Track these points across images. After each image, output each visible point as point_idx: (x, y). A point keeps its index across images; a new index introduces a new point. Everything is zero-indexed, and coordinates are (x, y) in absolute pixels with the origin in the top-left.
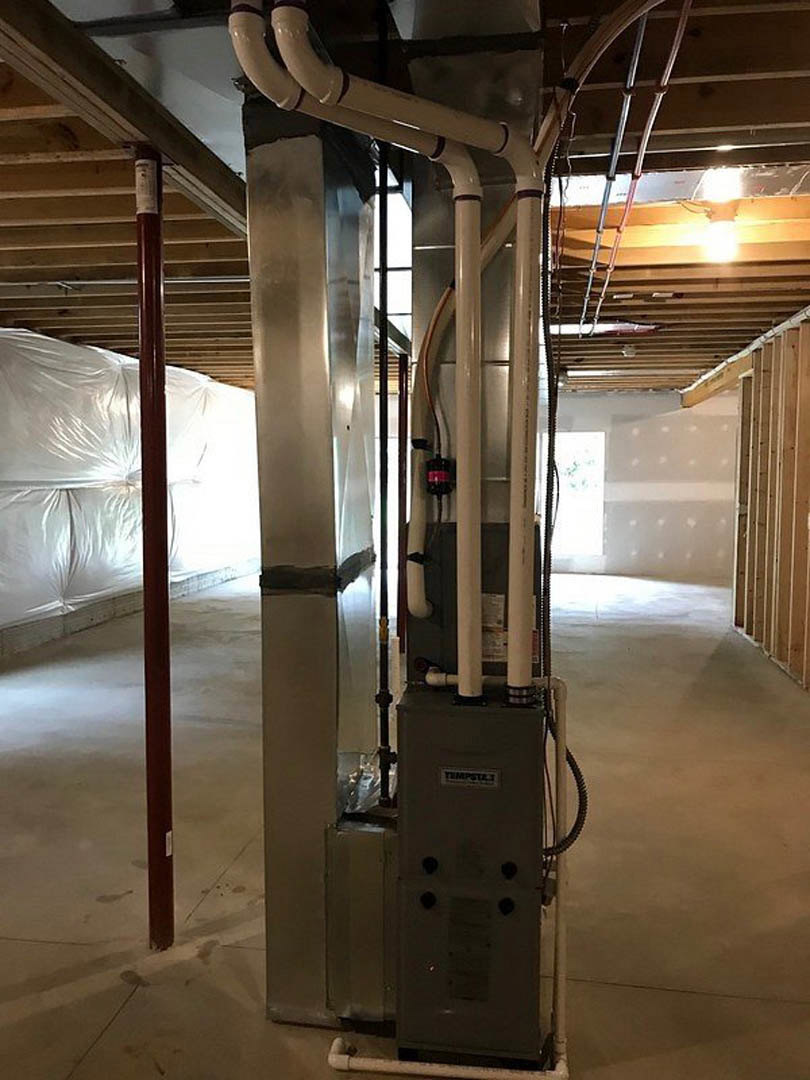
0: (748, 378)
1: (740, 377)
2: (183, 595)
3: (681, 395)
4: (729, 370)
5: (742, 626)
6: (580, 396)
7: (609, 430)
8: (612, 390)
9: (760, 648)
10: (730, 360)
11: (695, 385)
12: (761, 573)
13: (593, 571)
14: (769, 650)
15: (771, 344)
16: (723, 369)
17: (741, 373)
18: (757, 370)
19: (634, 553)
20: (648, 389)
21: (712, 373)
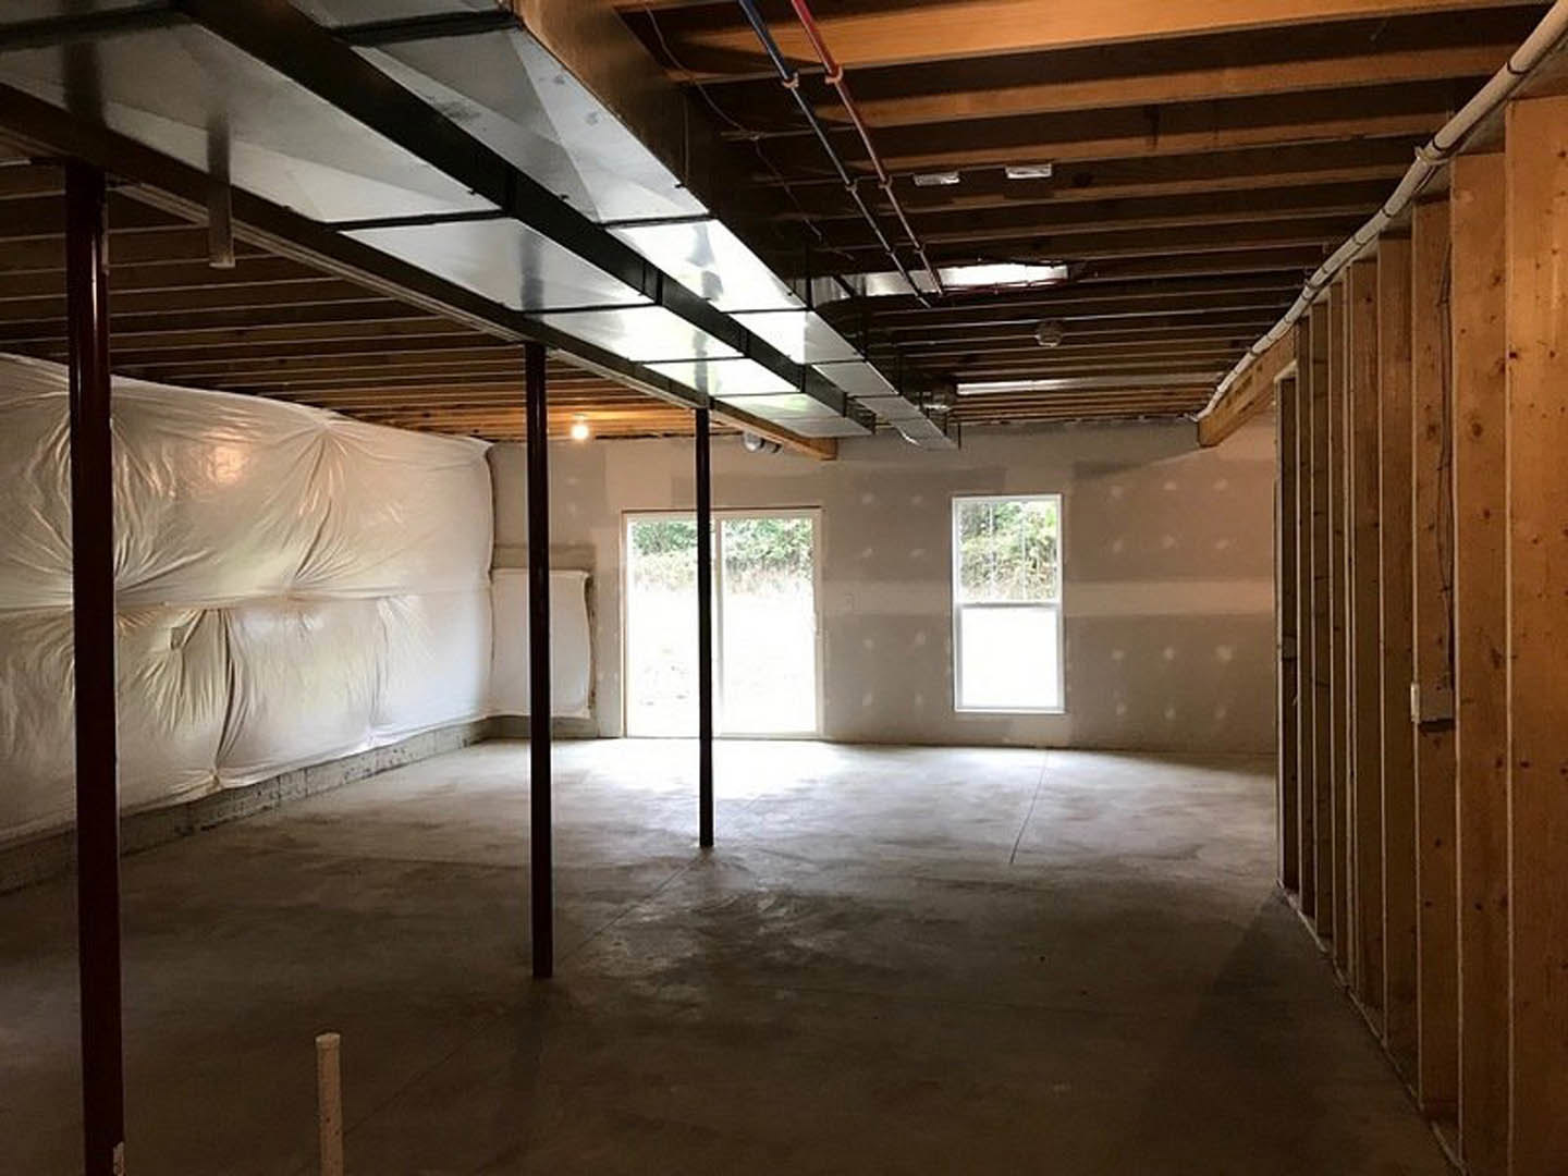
0: (1288, 382)
1: (1277, 379)
2: (265, 808)
3: (1197, 423)
4: (1260, 369)
5: (1296, 890)
6: (1015, 432)
7: (1068, 492)
8: (1072, 418)
9: (1327, 955)
10: (1257, 348)
11: (1211, 405)
12: (1324, 787)
13: (1050, 742)
14: (1344, 968)
15: (1325, 304)
16: (1251, 365)
17: (1277, 371)
18: (1303, 364)
19: (1121, 710)
20: (1135, 416)
21: (1231, 377)
